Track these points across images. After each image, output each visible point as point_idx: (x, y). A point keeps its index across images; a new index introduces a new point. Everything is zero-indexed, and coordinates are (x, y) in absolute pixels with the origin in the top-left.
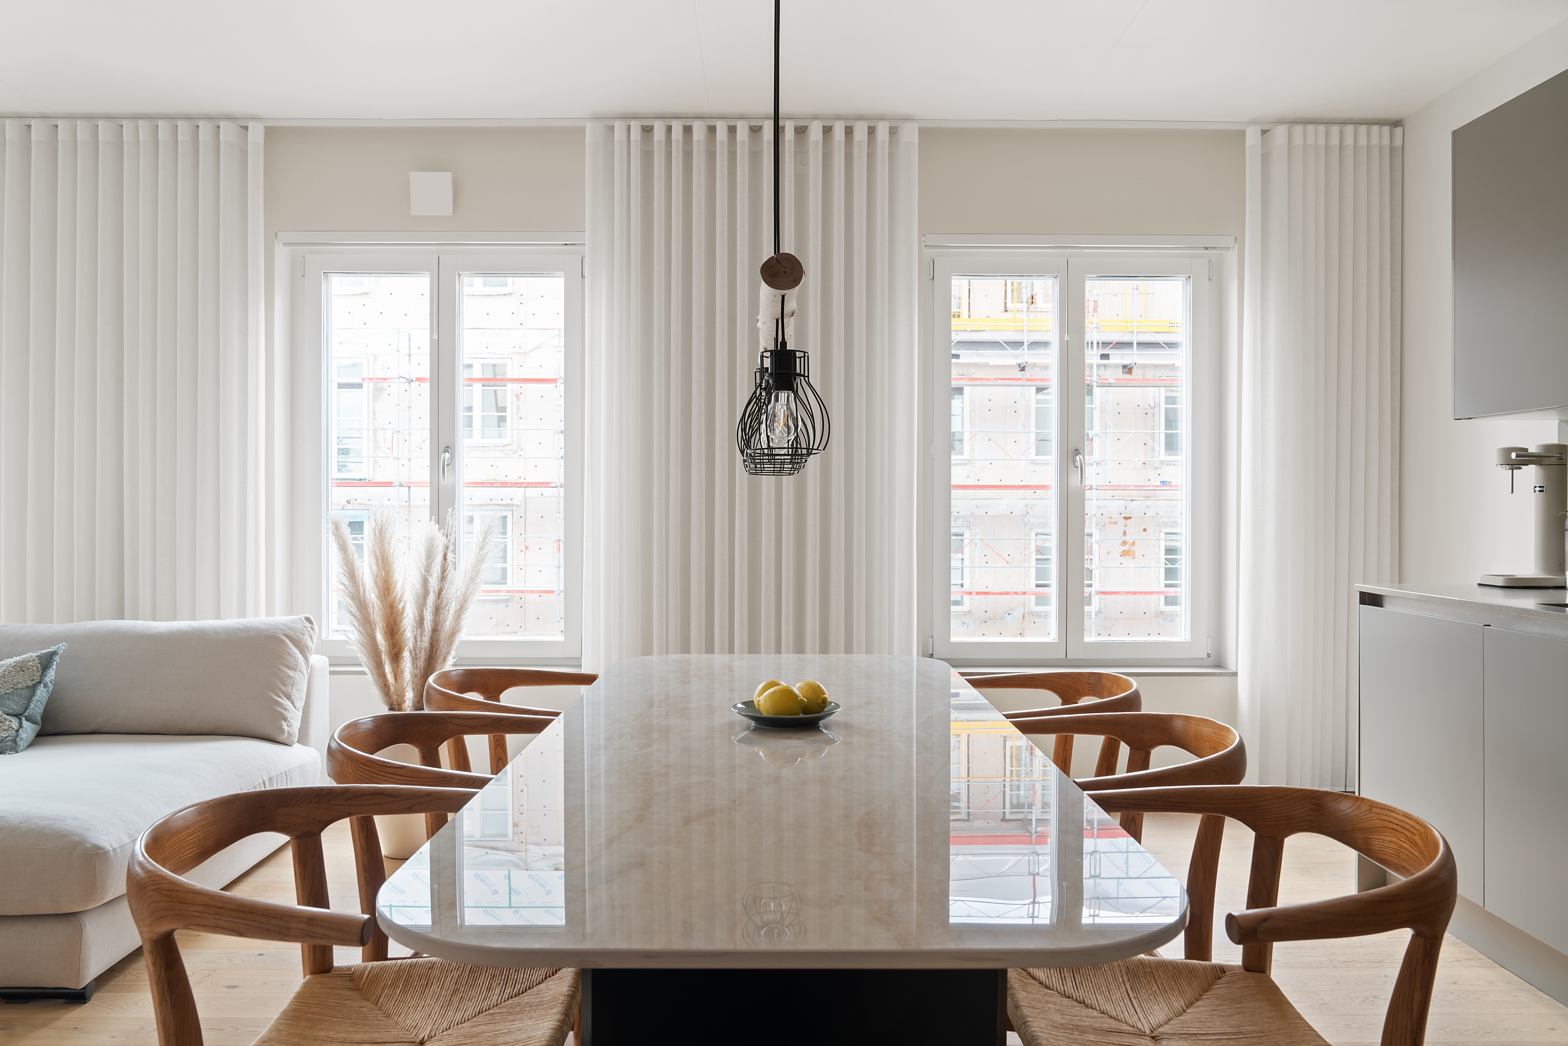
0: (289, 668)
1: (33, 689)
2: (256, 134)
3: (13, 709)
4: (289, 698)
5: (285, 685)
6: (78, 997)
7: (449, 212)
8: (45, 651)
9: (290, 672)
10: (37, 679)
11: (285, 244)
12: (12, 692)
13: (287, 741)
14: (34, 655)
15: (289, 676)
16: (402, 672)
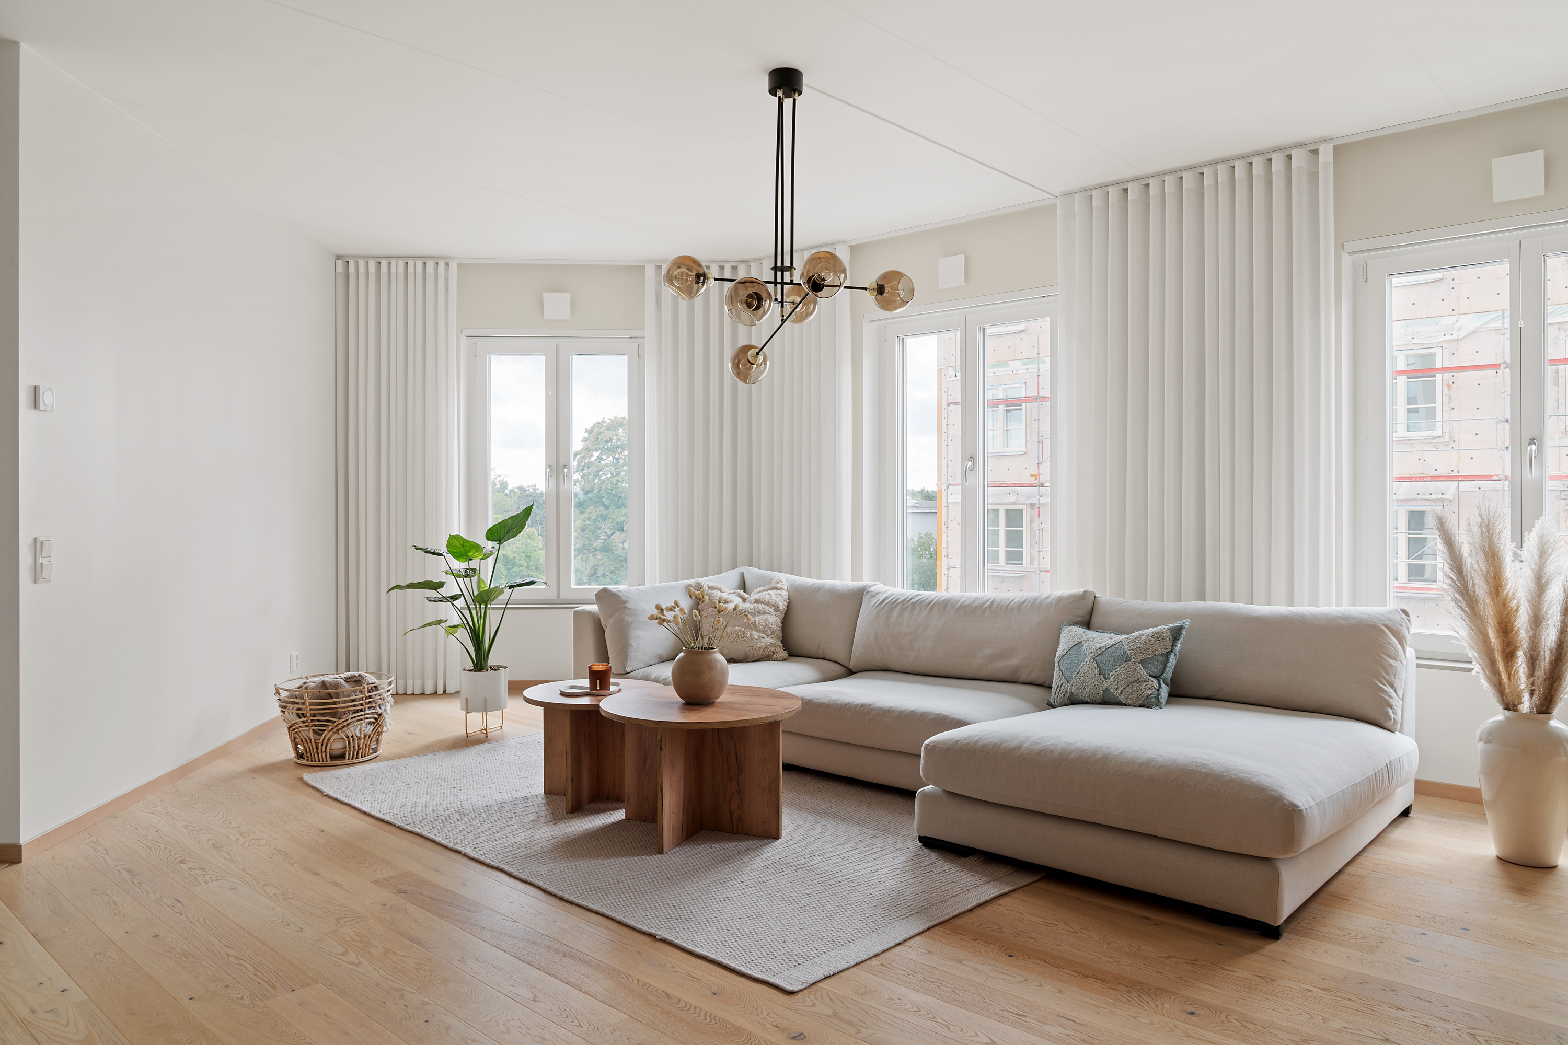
0: (1390, 658)
1: (1167, 656)
2: (1326, 155)
3: (1153, 671)
4: (1392, 686)
5: (1388, 673)
6: (1272, 933)
7: (1541, 191)
8: (1175, 625)
9: (1392, 662)
10: (1169, 648)
11: (1351, 253)
12: (1152, 657)
13: (1391, 728)
14: (1166, 627)
15: (1391, 665)
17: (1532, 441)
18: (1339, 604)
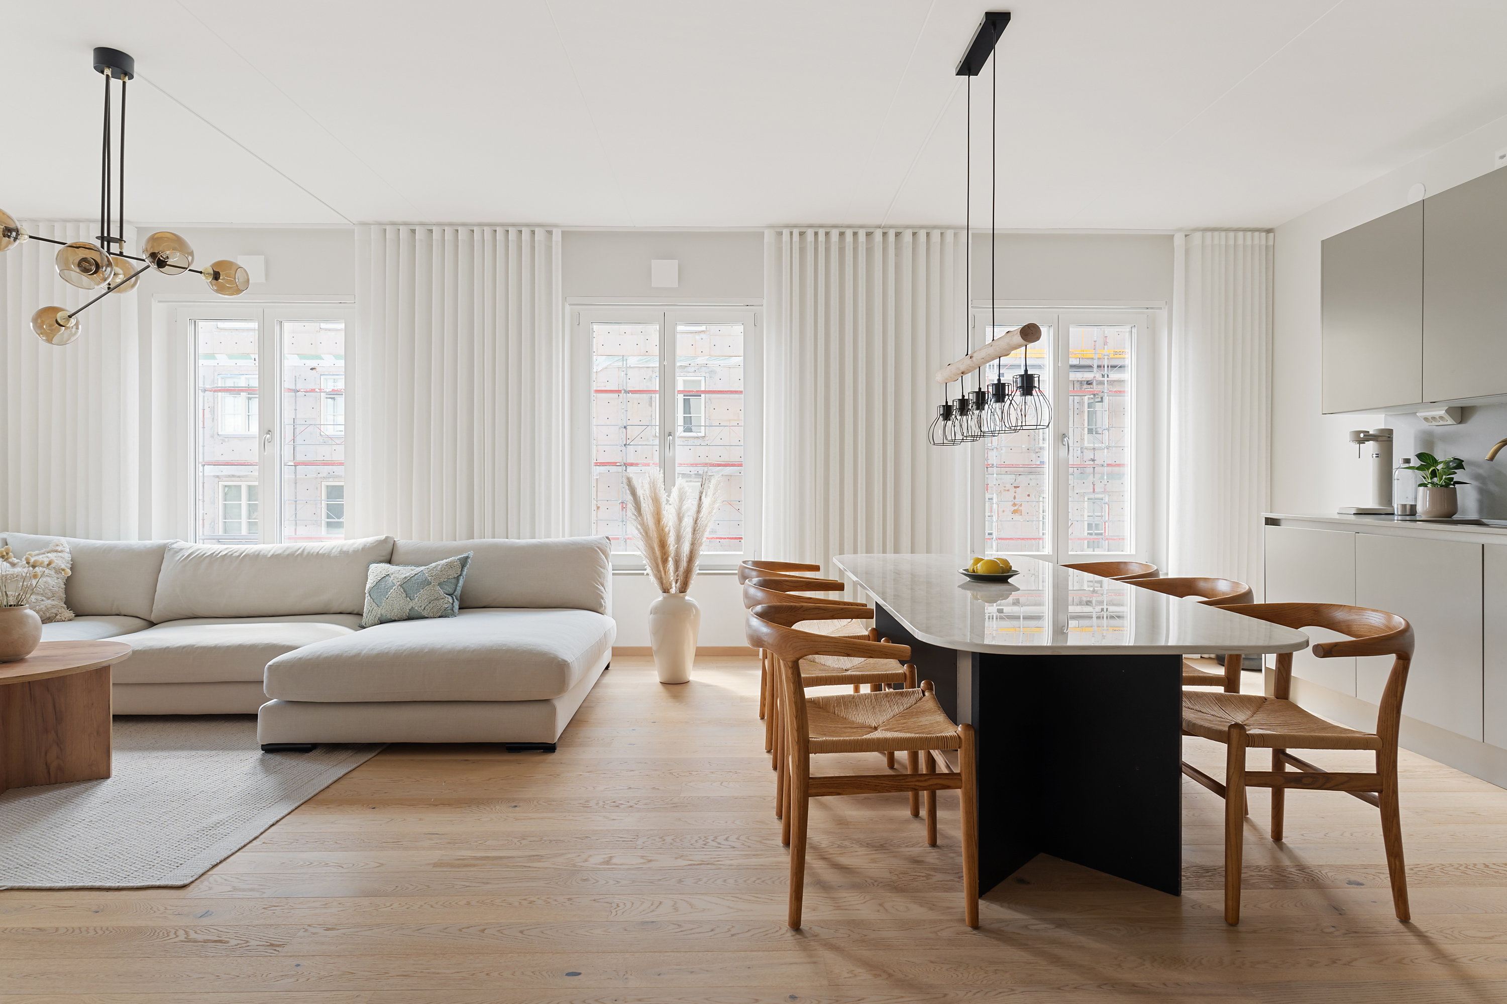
0: (601, 568)
1: (458, 578)
2: (557, 236)
3: (448, 591)
4: (603, 586)
5: (600, 578)
6: (549, 748)
7: (675, 284)
8: (463, 556)
9: (602, 570)
10: (459, 573)
11: (570, 305)
12: (447, 581)
13: (602, 612)
14: (457, 558)
15: (602, 572)
16: (669, 570)
17: (670, 434)
18: (563, 536)
